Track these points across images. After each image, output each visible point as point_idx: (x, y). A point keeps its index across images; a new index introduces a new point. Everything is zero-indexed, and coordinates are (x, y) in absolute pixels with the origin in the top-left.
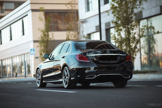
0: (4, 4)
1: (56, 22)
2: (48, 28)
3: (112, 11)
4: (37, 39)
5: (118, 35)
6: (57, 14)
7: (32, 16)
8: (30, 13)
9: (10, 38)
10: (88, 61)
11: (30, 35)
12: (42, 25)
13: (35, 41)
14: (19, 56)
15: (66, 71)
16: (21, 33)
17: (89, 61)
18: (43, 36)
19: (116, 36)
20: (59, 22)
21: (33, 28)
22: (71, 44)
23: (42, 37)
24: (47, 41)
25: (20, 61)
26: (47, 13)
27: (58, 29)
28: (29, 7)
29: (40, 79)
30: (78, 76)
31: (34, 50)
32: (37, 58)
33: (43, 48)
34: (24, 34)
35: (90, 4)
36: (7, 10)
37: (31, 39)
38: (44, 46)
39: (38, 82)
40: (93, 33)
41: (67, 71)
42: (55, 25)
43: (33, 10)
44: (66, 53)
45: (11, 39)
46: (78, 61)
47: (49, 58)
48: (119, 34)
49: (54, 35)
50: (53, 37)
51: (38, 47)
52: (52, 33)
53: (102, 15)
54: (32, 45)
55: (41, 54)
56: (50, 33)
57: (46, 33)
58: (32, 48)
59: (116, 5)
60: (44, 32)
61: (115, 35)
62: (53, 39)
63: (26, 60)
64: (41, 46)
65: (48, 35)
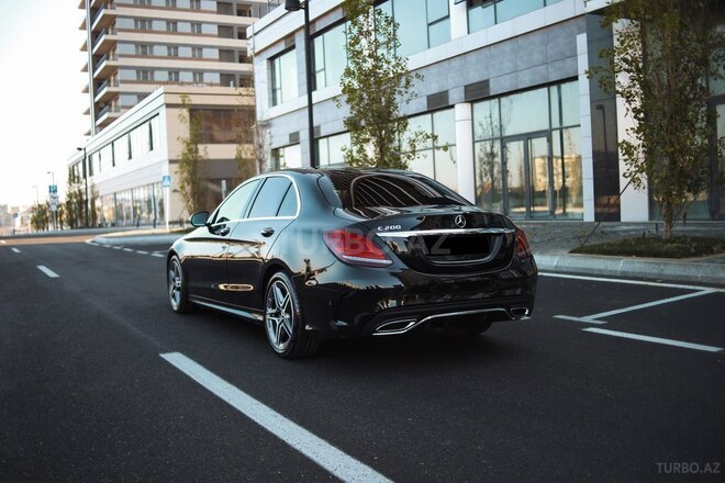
0: (121, 97)
1: (210, 128)
2: (196, 136)
3: (346, 97)
4: (175, 158)
5: (359, 152)
6: (211, 114)
7: (167, 115)
8: (163, 111)
9: (127, 156)
10: (384, 262)
11: (162, 151)
12: (185, 131)
13: (171, 162)
14: (144, 186)
15: (278, 290)
16: (148, 147)
17: (389, 262)
18: (186, 151)
19: (355, 154)
20: (215, 127)
21: (169, 137)
22: (294, 183)
23: (184, 154)
24: (195, 162)
25: (146, 196)
26: (194, 111)
27: (213, 141)
28: (161, 100)
29: (178, 289)
30: (340, 323)
31: (169, 178)
32: (175, 191)
33: (185, 175)
34: (152, 149)
35: (278, 93)
36: (124, 107)
37: (165, 157)
38: (188, 172)
39: (174, 296)
40: (284, 147)
41: (284, 293)
42: (207, 132)
43: (169, 106)
44: (278, 218)
45: (130, 157)
46: (338, 259)
47: (208, 225)
48: (361, 150)
49: (208, 150)
50: (207, 153)
51: (176, 173)
52: (204, 146)
53: (315, 109)
54: (166, 169)
55: (182, 187)
56: (200, 147)
57: (193, 146)
58: (167, 174)
59: (356, 85)
60: (188, 145)
61: (351, 151)
62: (205, 158)
63: (156, 195)
64: (182, 173)
65: (197, 149)
